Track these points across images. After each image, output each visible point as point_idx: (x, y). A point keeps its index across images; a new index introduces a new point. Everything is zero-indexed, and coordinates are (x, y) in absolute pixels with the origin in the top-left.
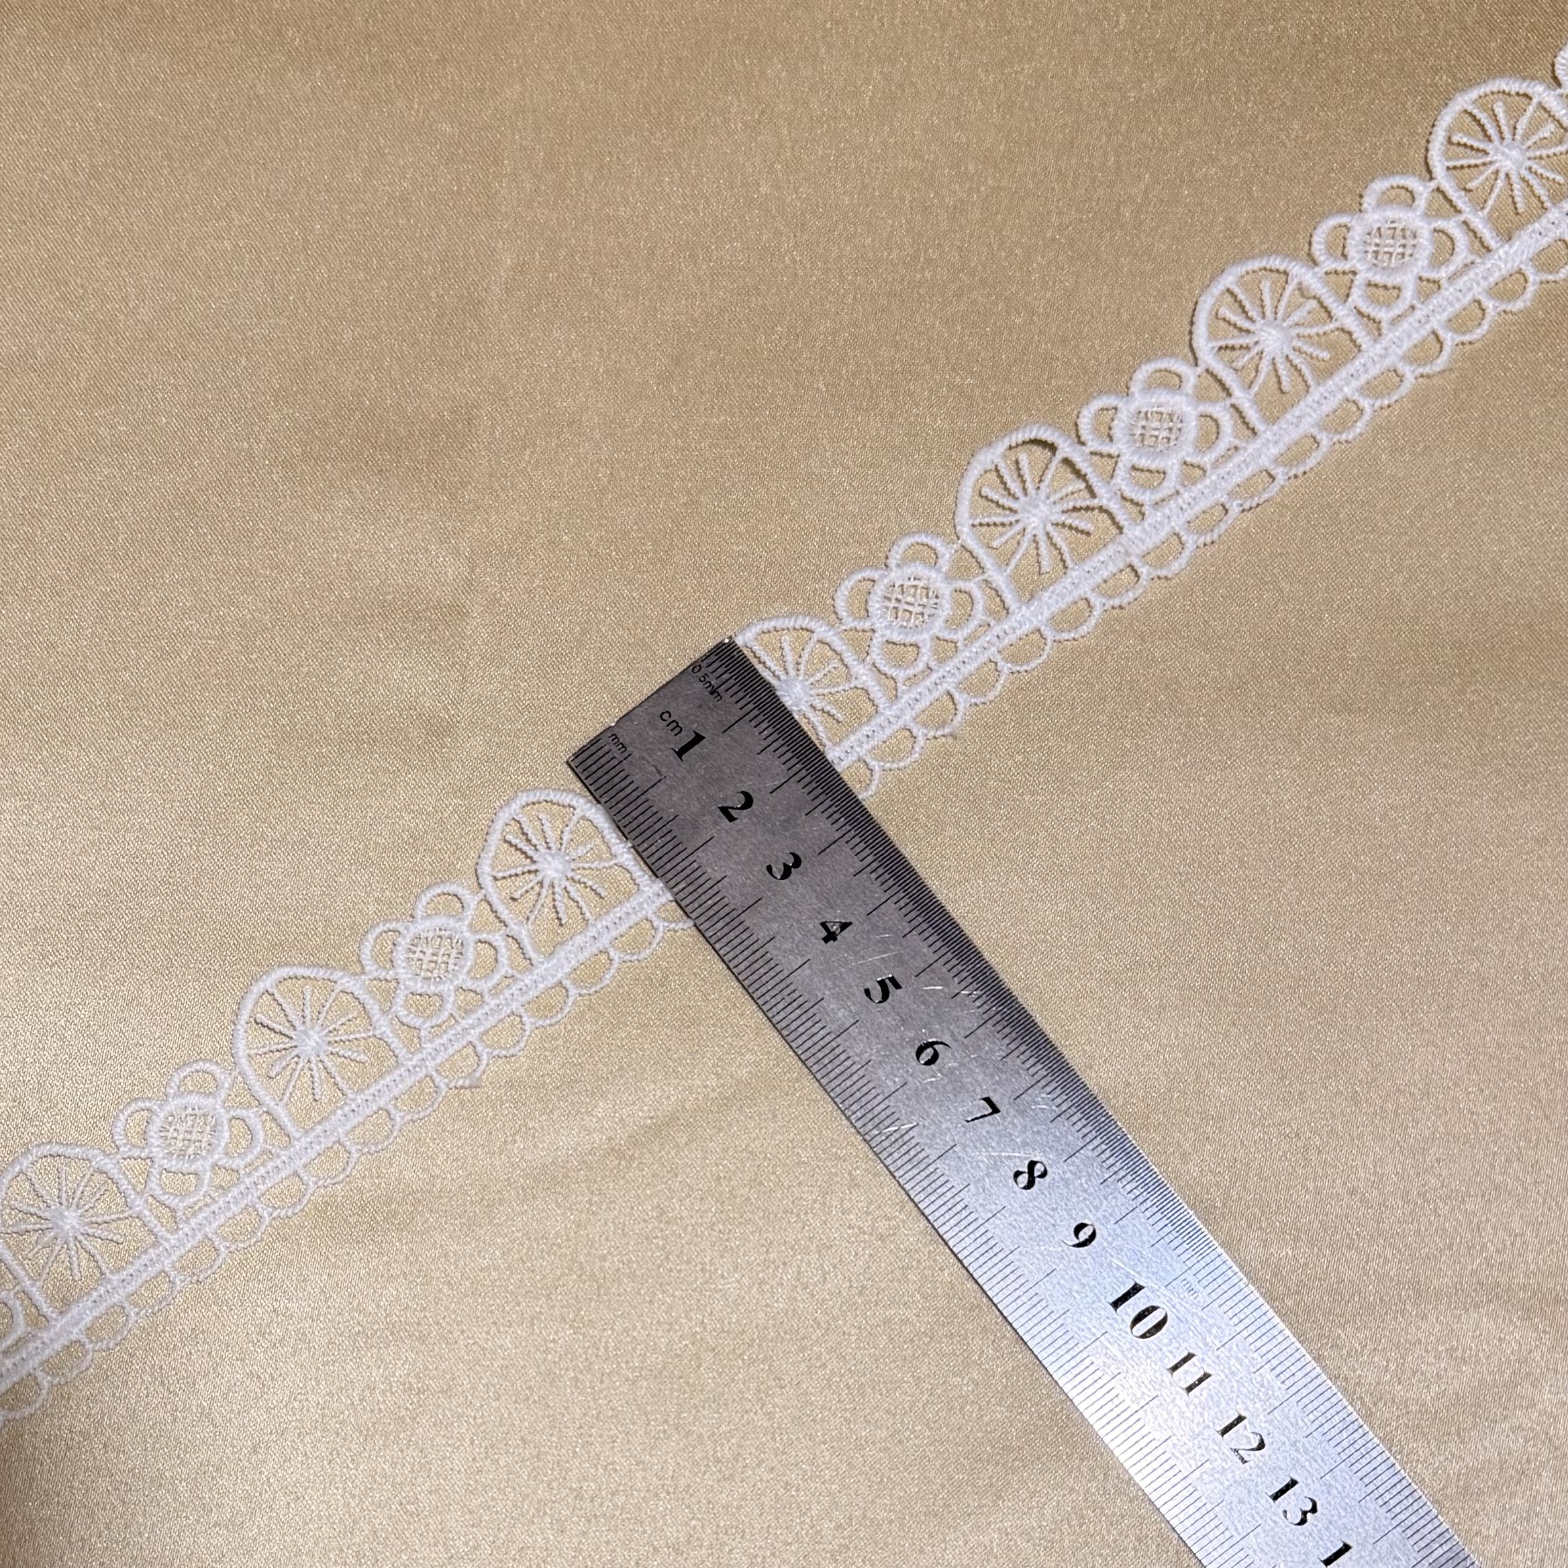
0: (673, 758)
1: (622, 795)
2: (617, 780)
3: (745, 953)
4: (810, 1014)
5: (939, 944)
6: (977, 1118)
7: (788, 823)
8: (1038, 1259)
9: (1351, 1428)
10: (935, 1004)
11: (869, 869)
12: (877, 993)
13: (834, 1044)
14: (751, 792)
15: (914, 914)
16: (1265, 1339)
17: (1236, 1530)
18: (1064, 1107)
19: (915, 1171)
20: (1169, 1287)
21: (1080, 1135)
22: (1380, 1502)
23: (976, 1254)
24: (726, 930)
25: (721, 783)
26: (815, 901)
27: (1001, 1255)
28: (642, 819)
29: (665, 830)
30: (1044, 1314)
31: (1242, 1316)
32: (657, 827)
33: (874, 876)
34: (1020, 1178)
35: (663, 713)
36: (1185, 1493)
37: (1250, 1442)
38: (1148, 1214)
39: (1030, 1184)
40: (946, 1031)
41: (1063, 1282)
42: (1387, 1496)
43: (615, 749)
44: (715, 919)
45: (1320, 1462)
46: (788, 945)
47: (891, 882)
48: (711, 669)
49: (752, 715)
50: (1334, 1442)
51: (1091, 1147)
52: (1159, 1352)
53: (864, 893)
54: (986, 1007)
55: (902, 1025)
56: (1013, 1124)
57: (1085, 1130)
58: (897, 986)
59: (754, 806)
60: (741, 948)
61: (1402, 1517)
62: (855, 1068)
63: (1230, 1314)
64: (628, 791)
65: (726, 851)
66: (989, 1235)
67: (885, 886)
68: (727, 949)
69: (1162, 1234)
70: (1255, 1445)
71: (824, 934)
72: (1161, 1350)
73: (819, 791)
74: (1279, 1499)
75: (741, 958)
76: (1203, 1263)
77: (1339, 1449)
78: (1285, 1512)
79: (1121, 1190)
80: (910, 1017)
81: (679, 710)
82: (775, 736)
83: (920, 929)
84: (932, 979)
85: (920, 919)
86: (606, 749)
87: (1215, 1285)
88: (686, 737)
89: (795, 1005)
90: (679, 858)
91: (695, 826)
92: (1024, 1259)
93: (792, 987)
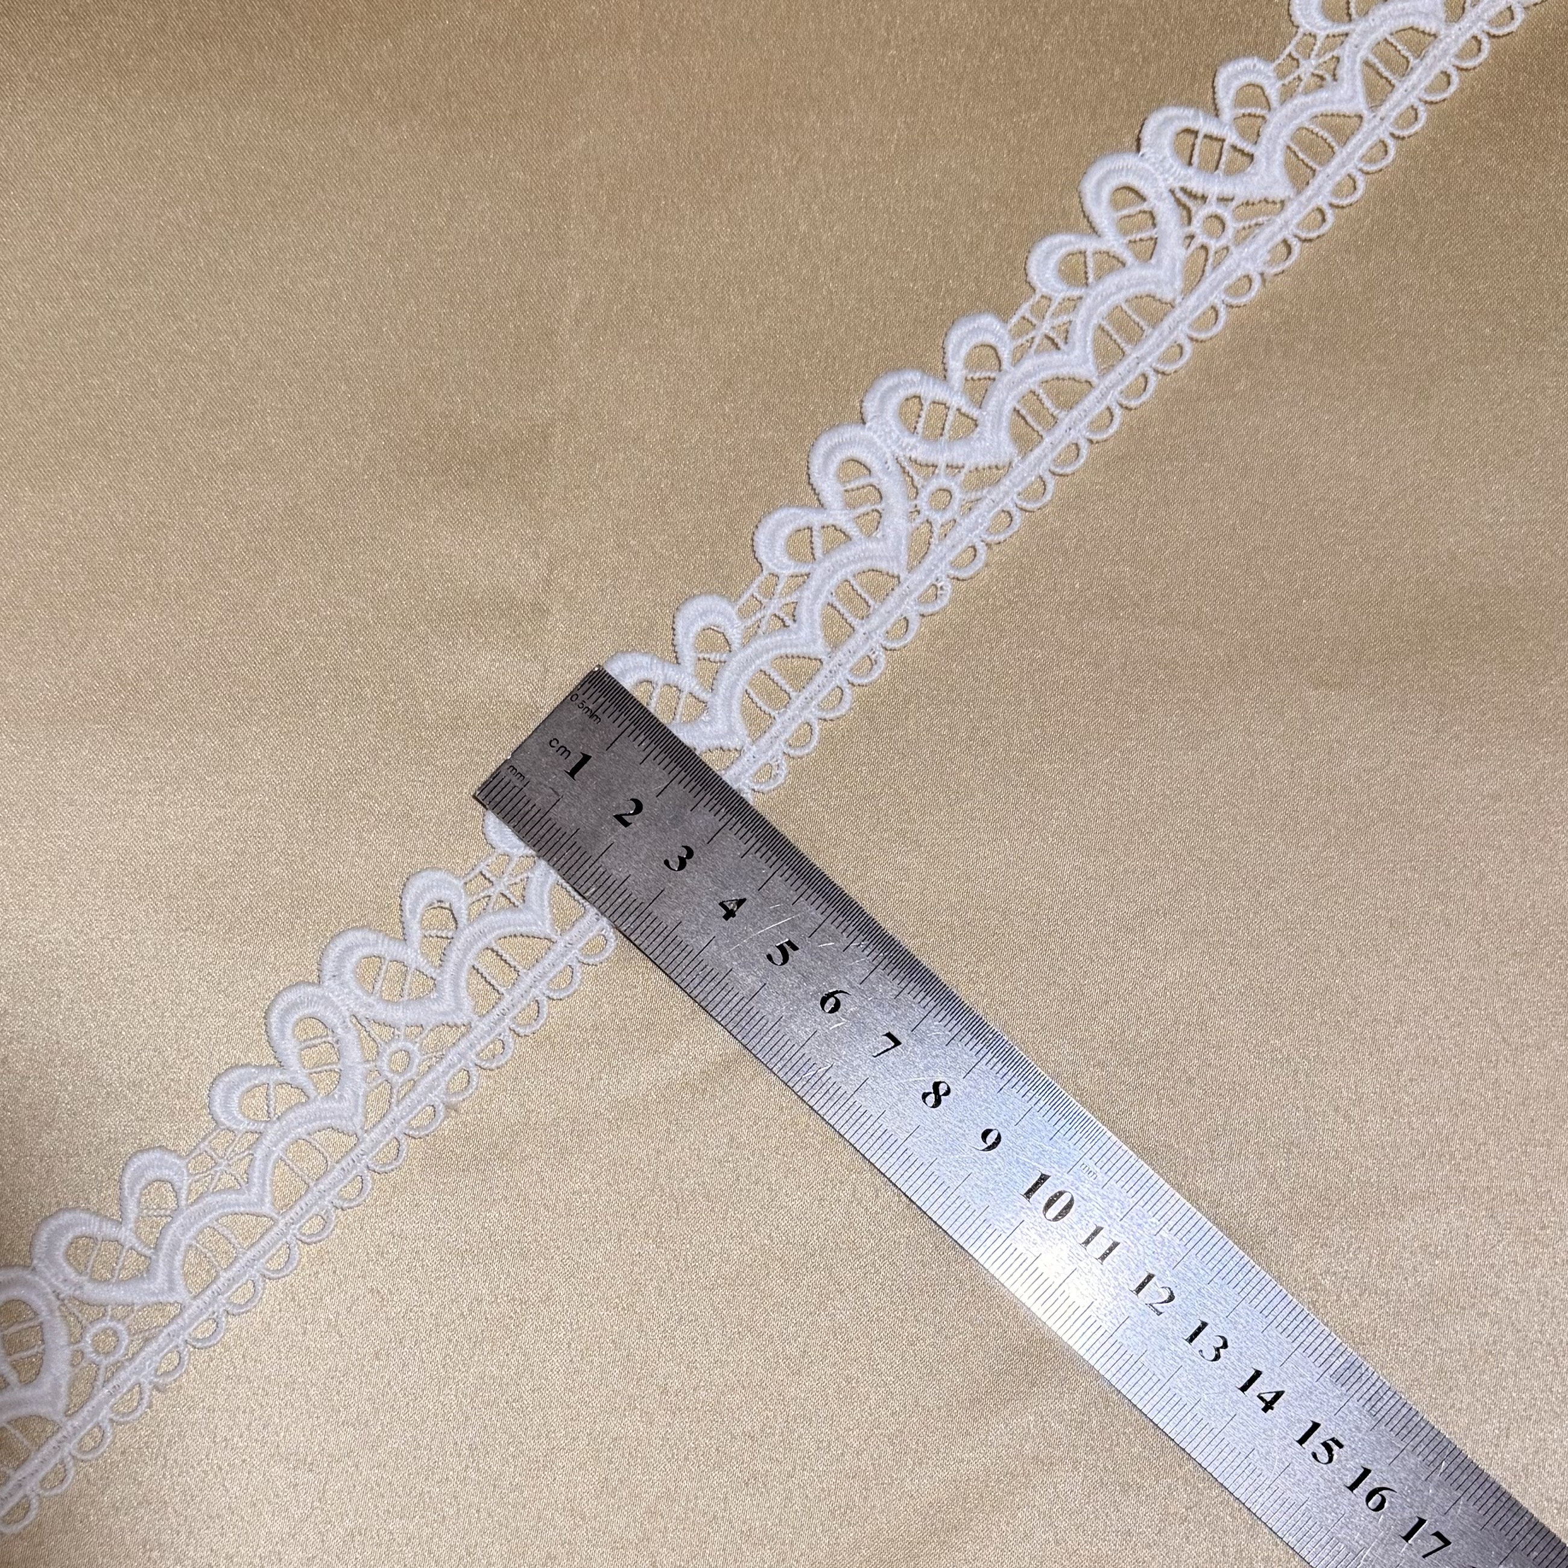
0: (567, 779)
1: (528, 817)
2: (520, 805)
3: (658, 940)
4: (723, 984)
5: (824, 906)
6: (882, 1053)
7: (677, 820)
8: (955, 1167)
9: (1245, 1270)
10: (830, 959)
11: (753, 850)
12: (778, 956)
13: (748, 1007)
14: (640, 799)
15: (798, 883)
16: (1159, 1205)
17: (1162, 1374)
18: (955, 1031)
19: (837, 1107)
20: (1071, 1172)
21: (973, 1053)
22: (1280, 1329)
23: (901, 1171)
24: (638, 922)
25: (613, 794)
26: (711, 885)
27: (923, 1169)
28: (548, 836)
29: (570, 843)
30: (967, 1214)
31: (1136, 1188)
32: (563, 840)
33: (758, 854)
34: (928, 1099)
35: (551, 741)
36: (1114, 1349)
37: (1160, 1296)
38: (1043, 1112)
39: (938, 1102)
40: (843, 981)
41: (979, 1183)
42: (1285, 1323)
43: (514, 779)
44: (627, 914)
45: (1224, 1303)
46: (693, 927)
47: (774, 858)
48: (587, 695)
49: (629, 730)
50: (1233, 1284)
51: (984, 1061)
52: (1071, 1231)
53: (753, 871)
54: (874, 954)
55: (805, 981)
56: (915, 1053)
57: (978, 1048)
58: (795, 948)
59: (644, 810)
60: (654, 936)
61: (1301, 1339)
62: (770, 1025)
63: (1127, 1187)
64: (532, 813)
65: (627, 853)
66: (909, 1153)
67: (770, 863)
68: (642, 938)
69: (1057, 1127)
70: (1166, 1298)
71: (724, 912)
72: (1072, 1228)
73: (699, 788)
74: (1194, 1342)
75: (655, 944)
76: (1096, 1148)
77: (1238, 1289)
78: (1201, 1351)
79: (1016, 1095)
80: (811, 974)
81: (565, 736)
82: (653, 745)
83: (806, 896)
84: (823, 937)
85: (805, 887)
86: (506, 780)
87: (1110, 1164)
88: (574, 759)
89: (708, 978)
90: (587, 866)
91: (596, 835)
92: (942, 1168)
93: (703, 964)
